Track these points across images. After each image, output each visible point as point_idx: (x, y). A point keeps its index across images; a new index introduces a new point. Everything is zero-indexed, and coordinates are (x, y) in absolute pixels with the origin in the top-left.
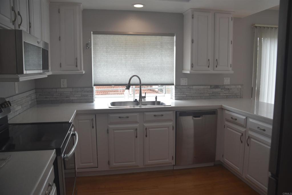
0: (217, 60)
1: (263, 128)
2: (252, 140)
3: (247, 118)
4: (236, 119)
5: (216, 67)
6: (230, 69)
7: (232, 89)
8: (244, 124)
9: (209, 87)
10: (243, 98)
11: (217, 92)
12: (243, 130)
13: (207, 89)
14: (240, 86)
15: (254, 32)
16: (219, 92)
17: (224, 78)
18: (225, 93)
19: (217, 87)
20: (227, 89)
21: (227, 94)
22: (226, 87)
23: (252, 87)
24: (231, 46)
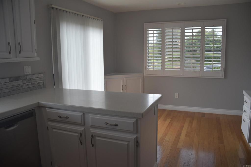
0: (19, 44)
1: (114, 124)
2: (97, 138)
3: (84, 114)
4: (67, 118)
5: (20, 52)
6: (36, 55)
7: (35, 79)
8: (82, 122)
9: (7, 80)
10: (46, 87)
11: (19, 85)
12: (81, 129)
13: (5, 84)
14: (42, 74)
15: (50, 14)
16: (20, 85)
17: (25, 67)
18: (28, 85)
19: (17, 78)
20: (29, 80)
21: (30, 86)
22: (28, 77)
23: (54, 73)
24: (34, 26)
